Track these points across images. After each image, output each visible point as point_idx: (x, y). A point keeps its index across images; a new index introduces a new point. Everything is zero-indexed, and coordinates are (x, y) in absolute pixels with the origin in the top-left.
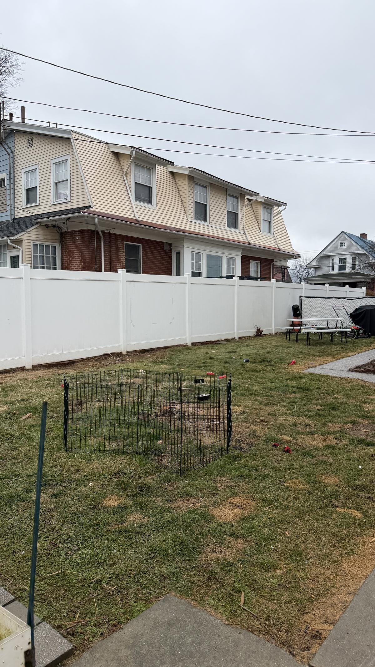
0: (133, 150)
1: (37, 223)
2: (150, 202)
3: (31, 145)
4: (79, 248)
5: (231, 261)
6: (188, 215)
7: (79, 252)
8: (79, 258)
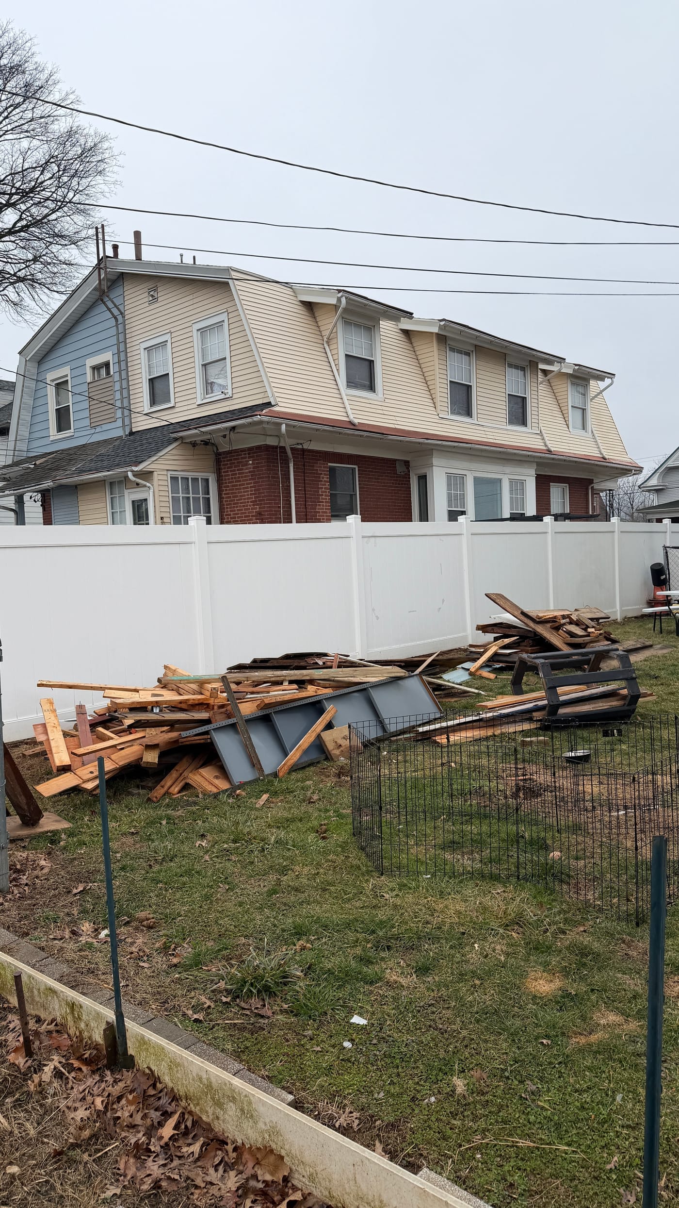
0: (342, 296)
1: (176, 439)
2: (371, 388)
3: (154, 299)
4: (250, 479)
5: (518, 487)
6: (439, 408)
7: (251, 487)
8: (252, 498)
